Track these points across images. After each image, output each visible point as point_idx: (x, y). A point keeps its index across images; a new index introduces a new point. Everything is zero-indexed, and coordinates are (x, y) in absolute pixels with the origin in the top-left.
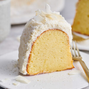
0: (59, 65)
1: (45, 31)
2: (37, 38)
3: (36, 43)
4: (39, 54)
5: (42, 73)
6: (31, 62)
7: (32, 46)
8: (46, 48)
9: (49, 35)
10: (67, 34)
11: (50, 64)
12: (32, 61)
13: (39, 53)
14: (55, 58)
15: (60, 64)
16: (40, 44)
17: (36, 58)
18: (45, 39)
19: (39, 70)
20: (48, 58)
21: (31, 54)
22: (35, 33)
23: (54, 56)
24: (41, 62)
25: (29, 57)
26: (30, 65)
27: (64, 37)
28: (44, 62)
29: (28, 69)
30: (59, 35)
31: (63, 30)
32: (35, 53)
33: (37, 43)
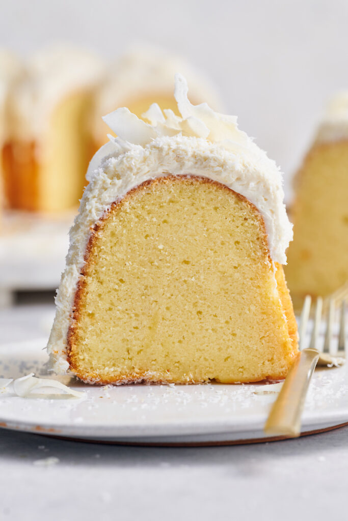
0: (220, 349)
1: (149, 182)
2: (109, 207)
3: (108, 233)
4: (124, 287)
5: (143, 383)
6: (85, 320)
7: (90, 242)
8: (156, 264)
9: (171, 201)
10: (255, 209)
11: (180, 342)
12: (91, 315)
13: (121, 281)
14: (200, 313)
15: (228, 347)
16: (123, 238)
17: (112, 304)
18: (148, 218)
19: (127, 362)
20: (168, 308)
21: (85, 278)
22: (100, 182)
23: (195, 305)
24: (134, 324)
25: (78, 296)
26: (80, 332)
27: (241, 221)
28: (150, 328)
29: (74, 347)
30: (216, 209)
31: (237, 188)
32: (102, 277)
33: (113, 234)
